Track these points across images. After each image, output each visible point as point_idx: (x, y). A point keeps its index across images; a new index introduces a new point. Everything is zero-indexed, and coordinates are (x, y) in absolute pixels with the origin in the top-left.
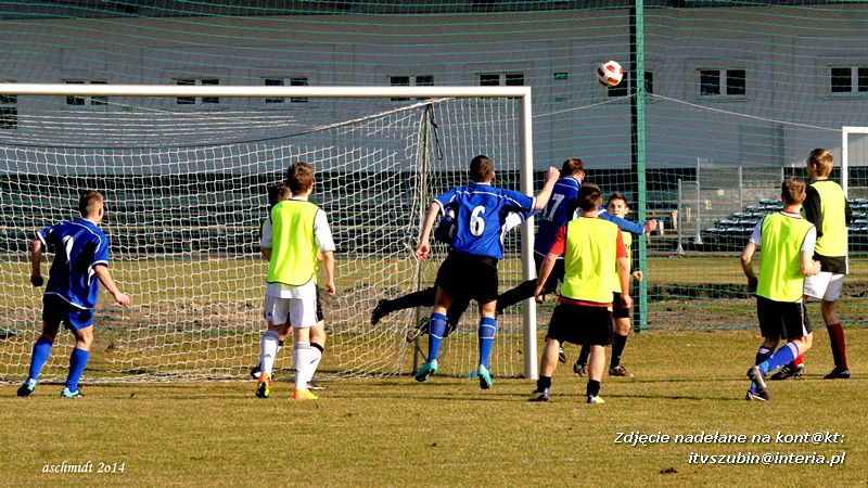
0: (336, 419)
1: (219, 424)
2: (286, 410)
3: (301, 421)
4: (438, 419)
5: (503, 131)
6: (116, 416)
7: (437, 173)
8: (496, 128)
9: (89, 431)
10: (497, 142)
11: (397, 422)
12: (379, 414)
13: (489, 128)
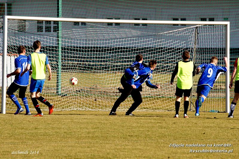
0: (171, 124)
1: (135, 125)
2: (154, 121)
3: (160, 125)
4: (203, 125)
5: (221, 36)
6: (102, 122)
7: (199, 48)
8: (218, 35)
9: (95, 126)
10: (218, 39)
11: (190, 126)
12: (184, 123)
13: (216, 35)
